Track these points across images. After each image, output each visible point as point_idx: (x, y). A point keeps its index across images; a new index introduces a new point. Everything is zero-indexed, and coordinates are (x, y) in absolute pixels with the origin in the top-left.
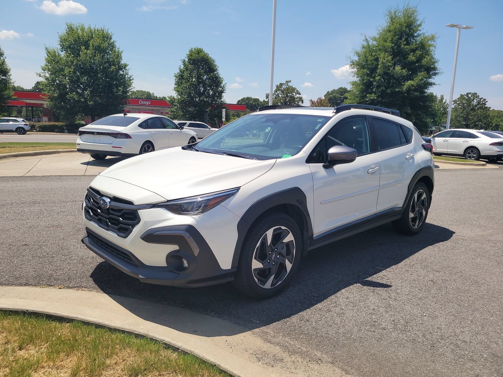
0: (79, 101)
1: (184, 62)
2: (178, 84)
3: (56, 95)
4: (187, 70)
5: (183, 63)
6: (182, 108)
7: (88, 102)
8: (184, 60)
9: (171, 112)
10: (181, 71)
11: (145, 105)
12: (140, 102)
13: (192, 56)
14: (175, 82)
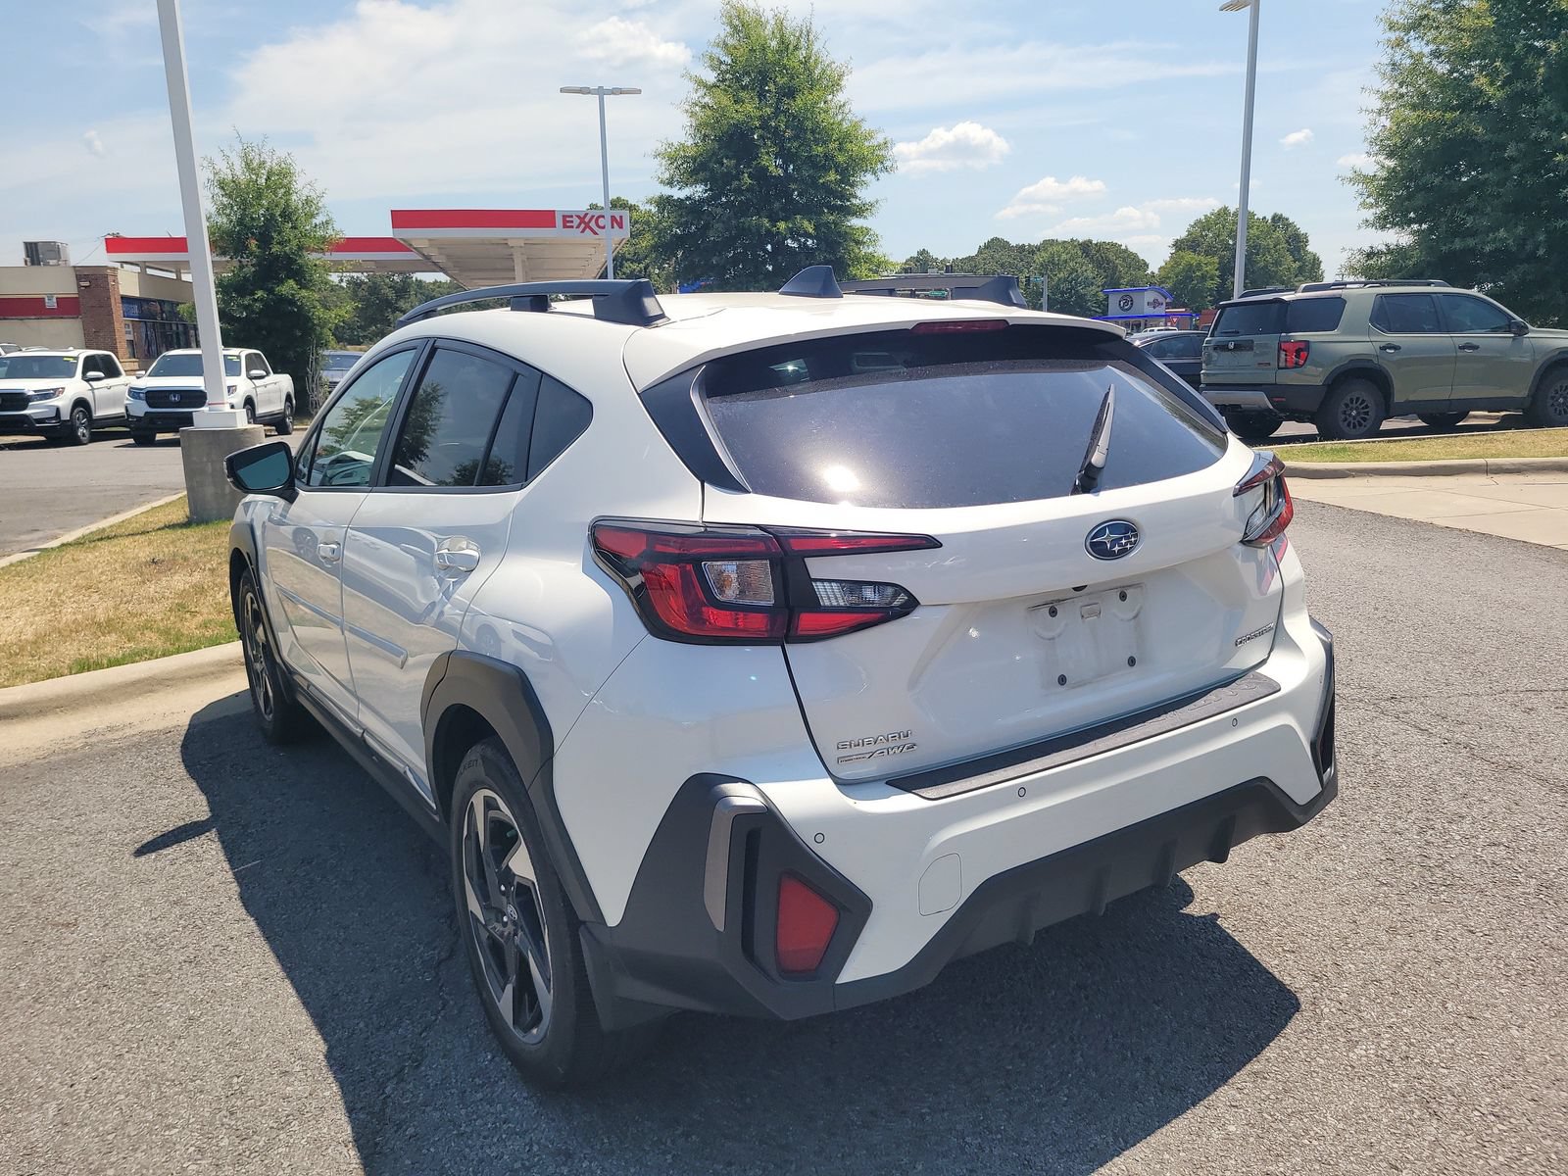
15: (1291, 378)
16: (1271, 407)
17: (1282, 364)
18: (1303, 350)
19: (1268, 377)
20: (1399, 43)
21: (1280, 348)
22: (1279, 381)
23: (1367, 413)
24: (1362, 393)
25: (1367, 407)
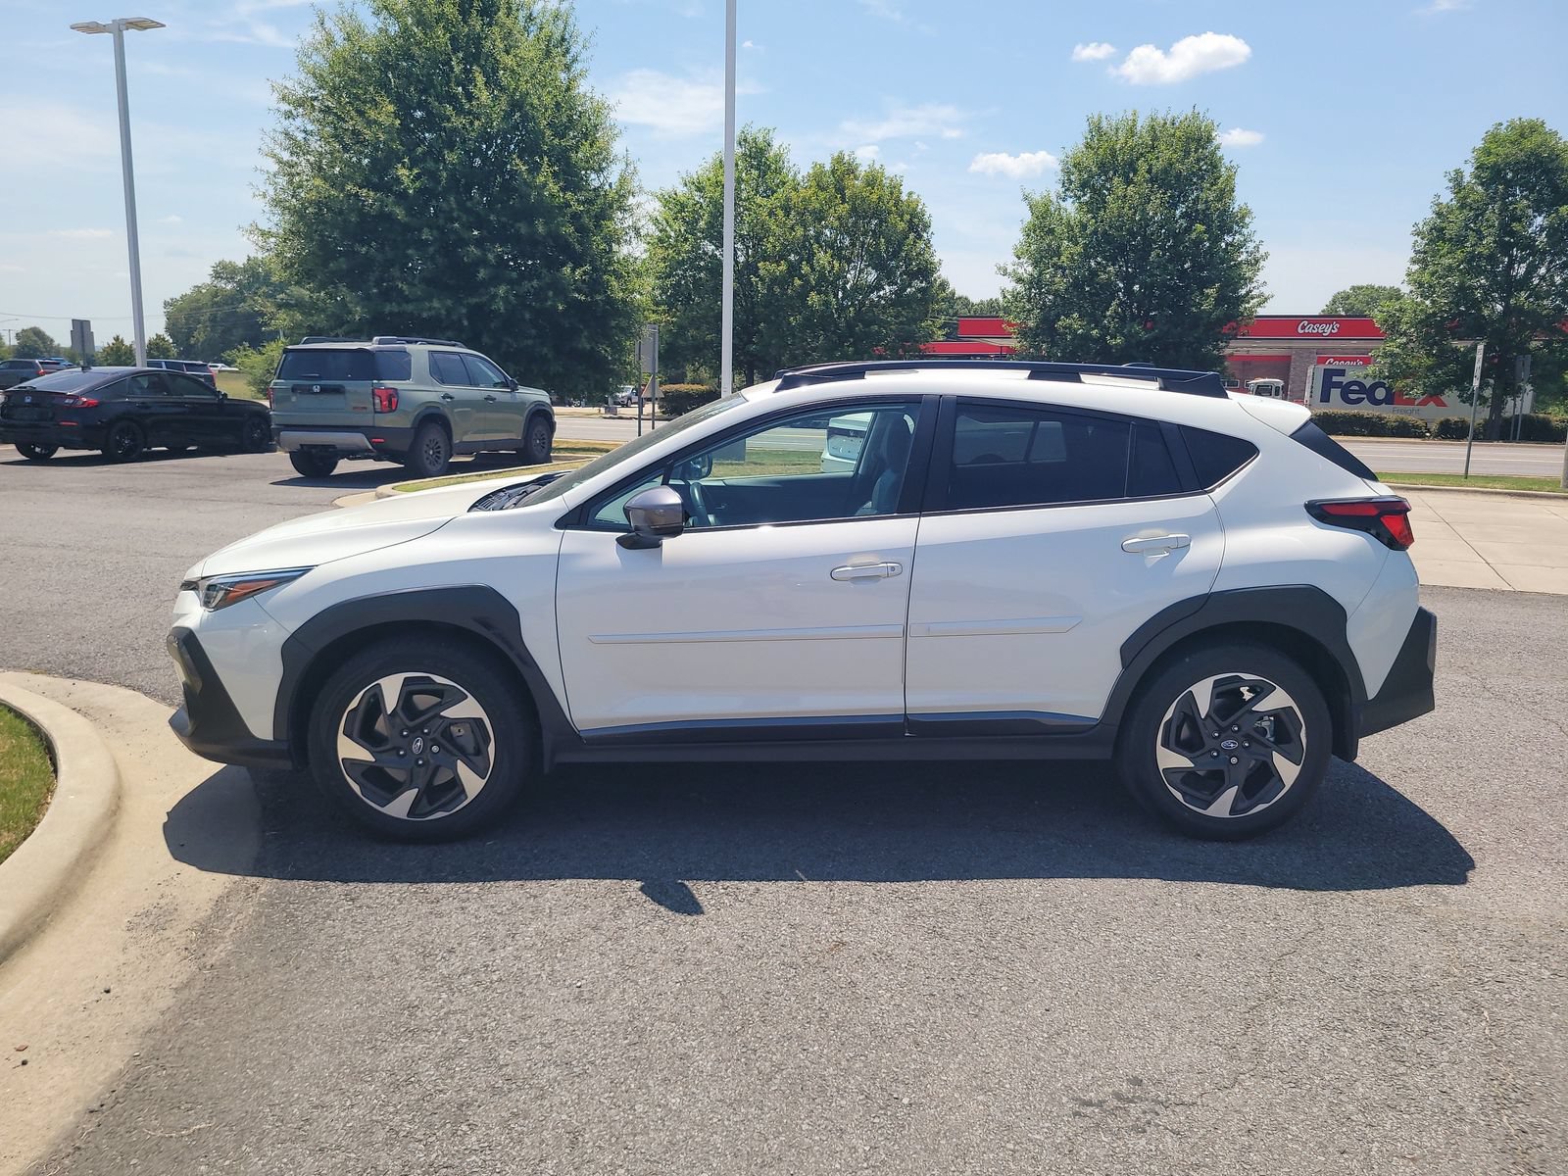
0: (1086, 337)
1: (1456, 179)
2: (1422, 259)
3: (1031, 324)
4: (1463, 206)
5: (1451, 185)
6: (1427, 341)
7: (1108, 338)
8: (1458, 172)
9: (1386, 355)
10: (1439, 214)
11: (1318, 337)
12: (1303, 328)
13: (1489, 154)
14: (1414, 255)
15: (387, 421)
16: (371, 447)
17: (378, 407)
18: (392, 397)
19: (367, 420)
20: (289, 115)
21: (373, 394)
22: (377, 425)
23: (439, 452)
24: (434, 434)
25: (439, 447)
